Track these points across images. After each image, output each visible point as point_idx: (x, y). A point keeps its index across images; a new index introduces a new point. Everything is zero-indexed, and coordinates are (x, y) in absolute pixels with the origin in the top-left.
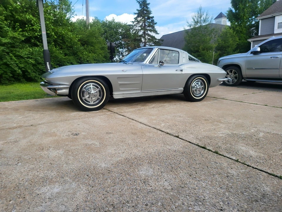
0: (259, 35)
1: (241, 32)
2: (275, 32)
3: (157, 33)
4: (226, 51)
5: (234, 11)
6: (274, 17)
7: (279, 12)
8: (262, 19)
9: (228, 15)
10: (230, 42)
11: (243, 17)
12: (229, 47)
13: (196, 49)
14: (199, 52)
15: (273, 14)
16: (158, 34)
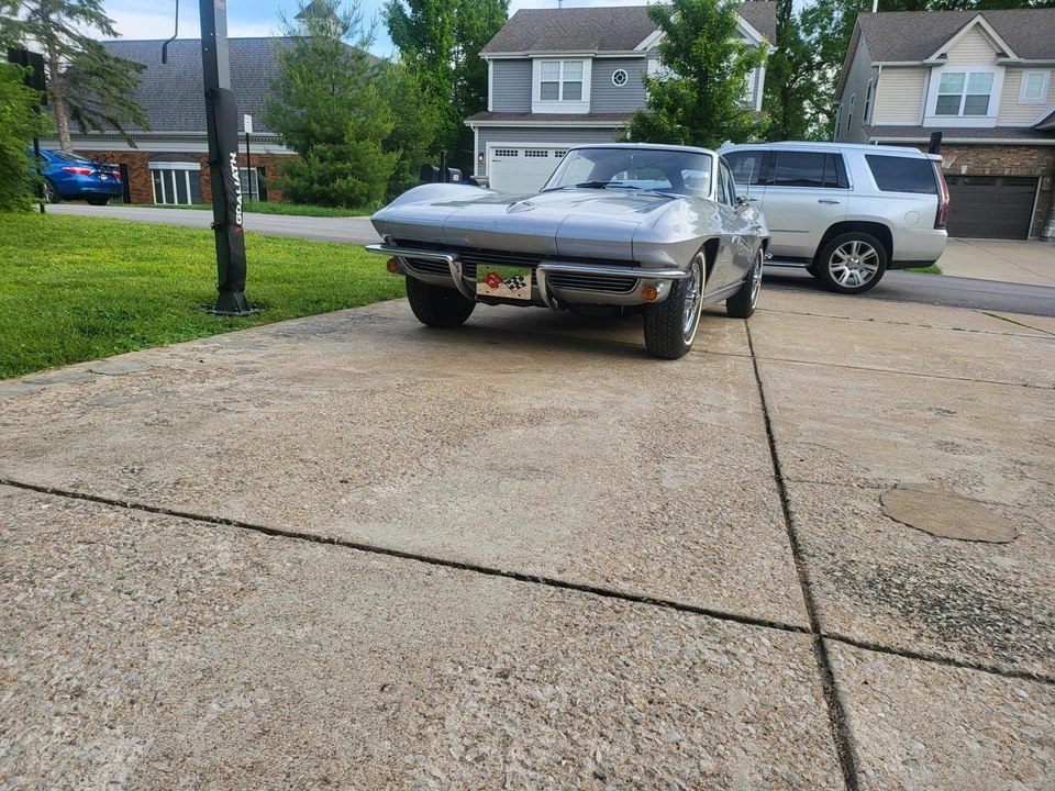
0: (490, 109)
1: (437, 89)
2: (535, 110)
3: (110, 31)
4: (412, 149)
5: (408, 11)
6: (531, 60)
7: (542, 49)
8: (495, 60)
9: (390, 21)
10: (419, 119)
11: (440, 42)
12: (416, 136)
13: (329, 130)
14: (342, 142)
15: (527, 52)
16: (115, 34)
